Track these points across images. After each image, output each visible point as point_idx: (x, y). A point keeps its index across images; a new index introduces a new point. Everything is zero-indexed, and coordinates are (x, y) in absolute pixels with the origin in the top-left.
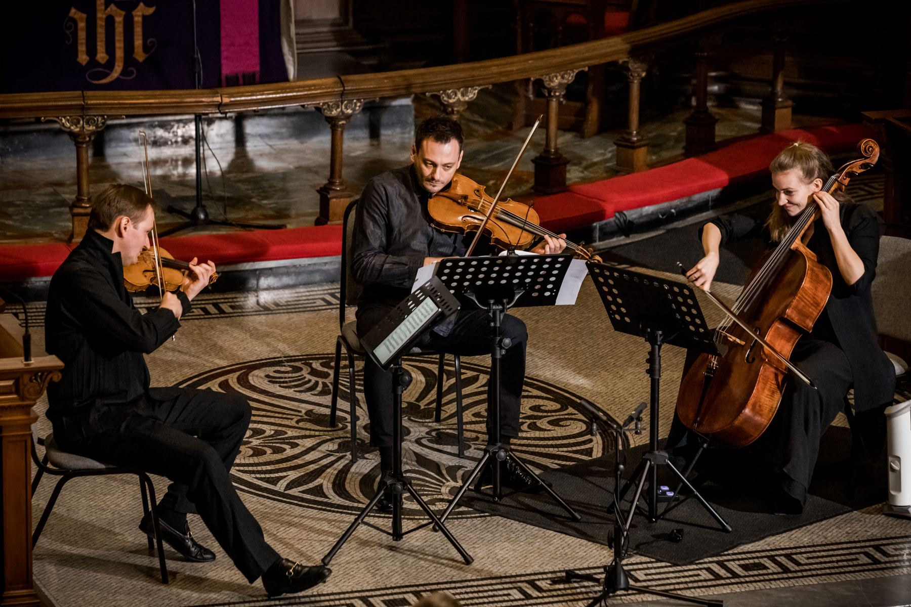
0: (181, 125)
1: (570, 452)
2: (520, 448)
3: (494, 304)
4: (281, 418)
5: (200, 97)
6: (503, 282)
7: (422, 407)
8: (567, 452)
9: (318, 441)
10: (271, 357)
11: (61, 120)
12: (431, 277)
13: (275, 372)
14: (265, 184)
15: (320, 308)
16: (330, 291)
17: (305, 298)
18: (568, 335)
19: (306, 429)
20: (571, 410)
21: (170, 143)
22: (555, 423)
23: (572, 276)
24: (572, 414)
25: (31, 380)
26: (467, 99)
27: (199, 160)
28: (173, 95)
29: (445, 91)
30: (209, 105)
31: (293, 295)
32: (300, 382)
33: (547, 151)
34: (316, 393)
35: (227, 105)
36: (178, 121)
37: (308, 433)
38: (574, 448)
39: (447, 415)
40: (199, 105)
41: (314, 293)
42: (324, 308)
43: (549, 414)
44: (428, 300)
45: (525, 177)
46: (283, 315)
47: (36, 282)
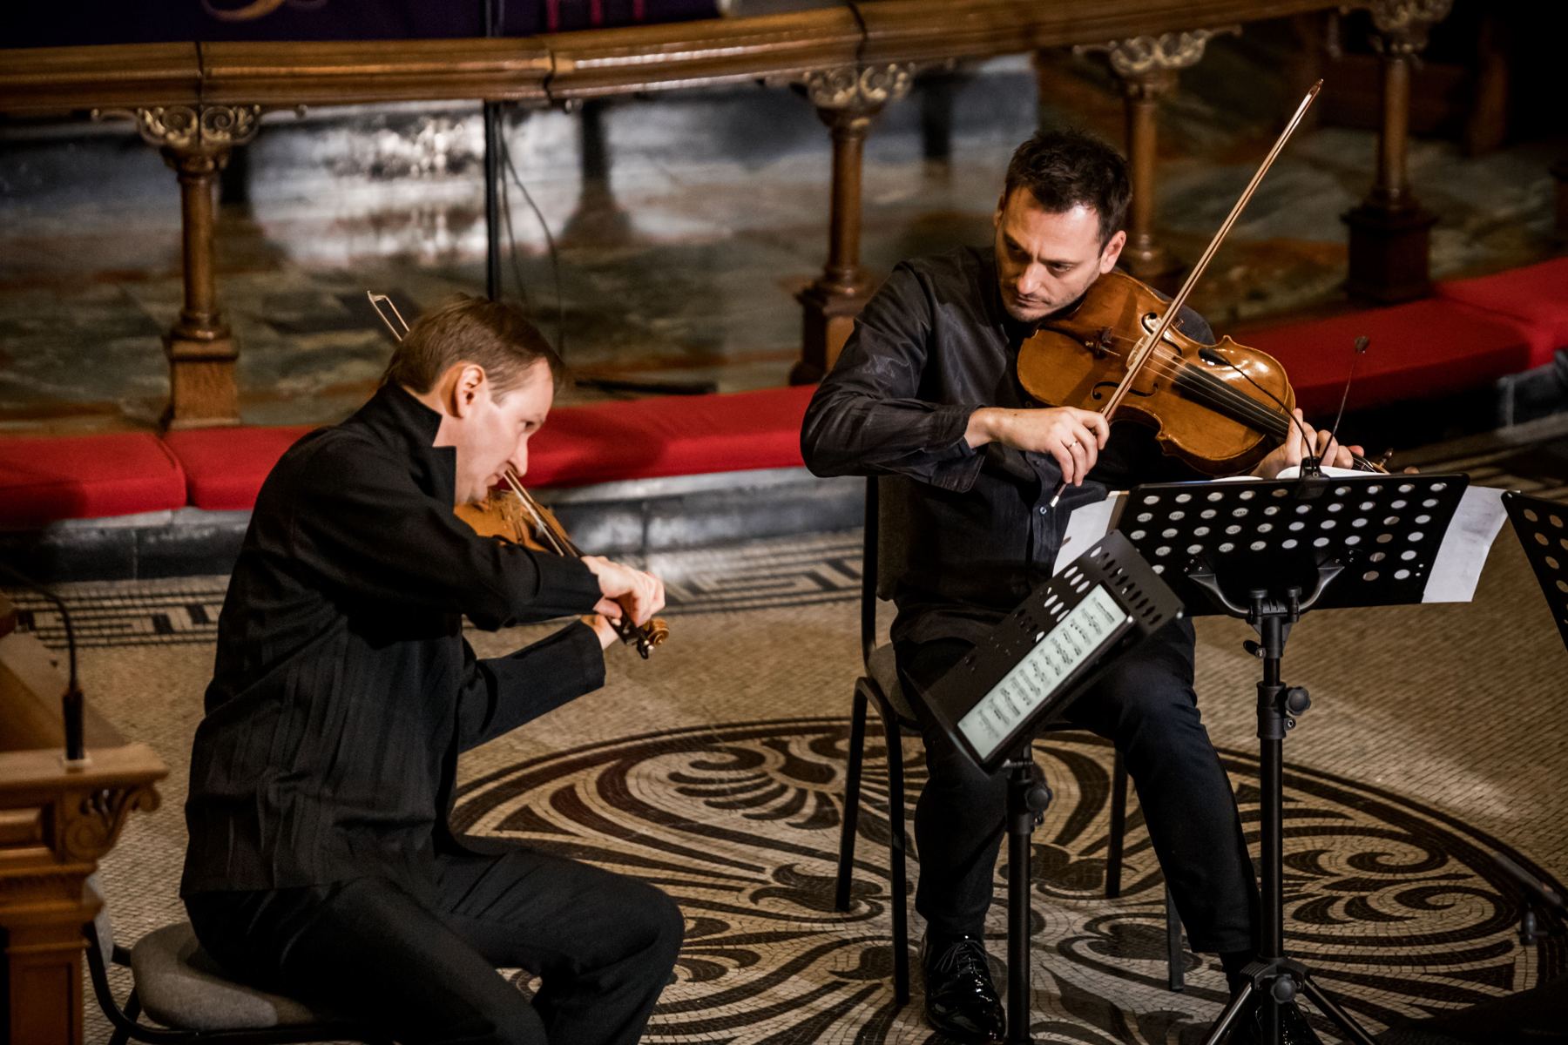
0: (445, 123)
1: (1455, 975)
2: (1326, 966)
3: (1265, 601)
4: (712, 886)
5: (497, 59)
6: (1290, 544)
7: (1074, 859)
8: (1446, 975)
9: (808, 948)
10: (683, 725)
11: (143, 117)
12: (1102, 534)
13: (694, 765)
14: (659, 276)
15: (806, 598)
16: (830, 555)
17: (766, 572)
18: (1441, 669)
19: (778, 917)
20: (1454, 865)
21: (414, 169)
22: (1414, 899)
23: (1466, 528)
24: (1457, 876)
25: (83, 810)
26: (1177, 61)
27: (494, 212)
28: (429, 53)
29: (1121, 41)
30: (520, 79)
31: (736, 565)
32: (759, 793)
33: (1380, 191)
34: (801, 821)
35: (568, 79)
36: (437, 115)
37: (781, 926)
38: (1466, 967)
39: (1138, 878)
40: (495, 78)
41: (789, 559)
42: (815, 597)
43: (1399, 876)
44: (1100, 593)
45: (1321, 259)
46: (711, 616)
47: (78, 532)
